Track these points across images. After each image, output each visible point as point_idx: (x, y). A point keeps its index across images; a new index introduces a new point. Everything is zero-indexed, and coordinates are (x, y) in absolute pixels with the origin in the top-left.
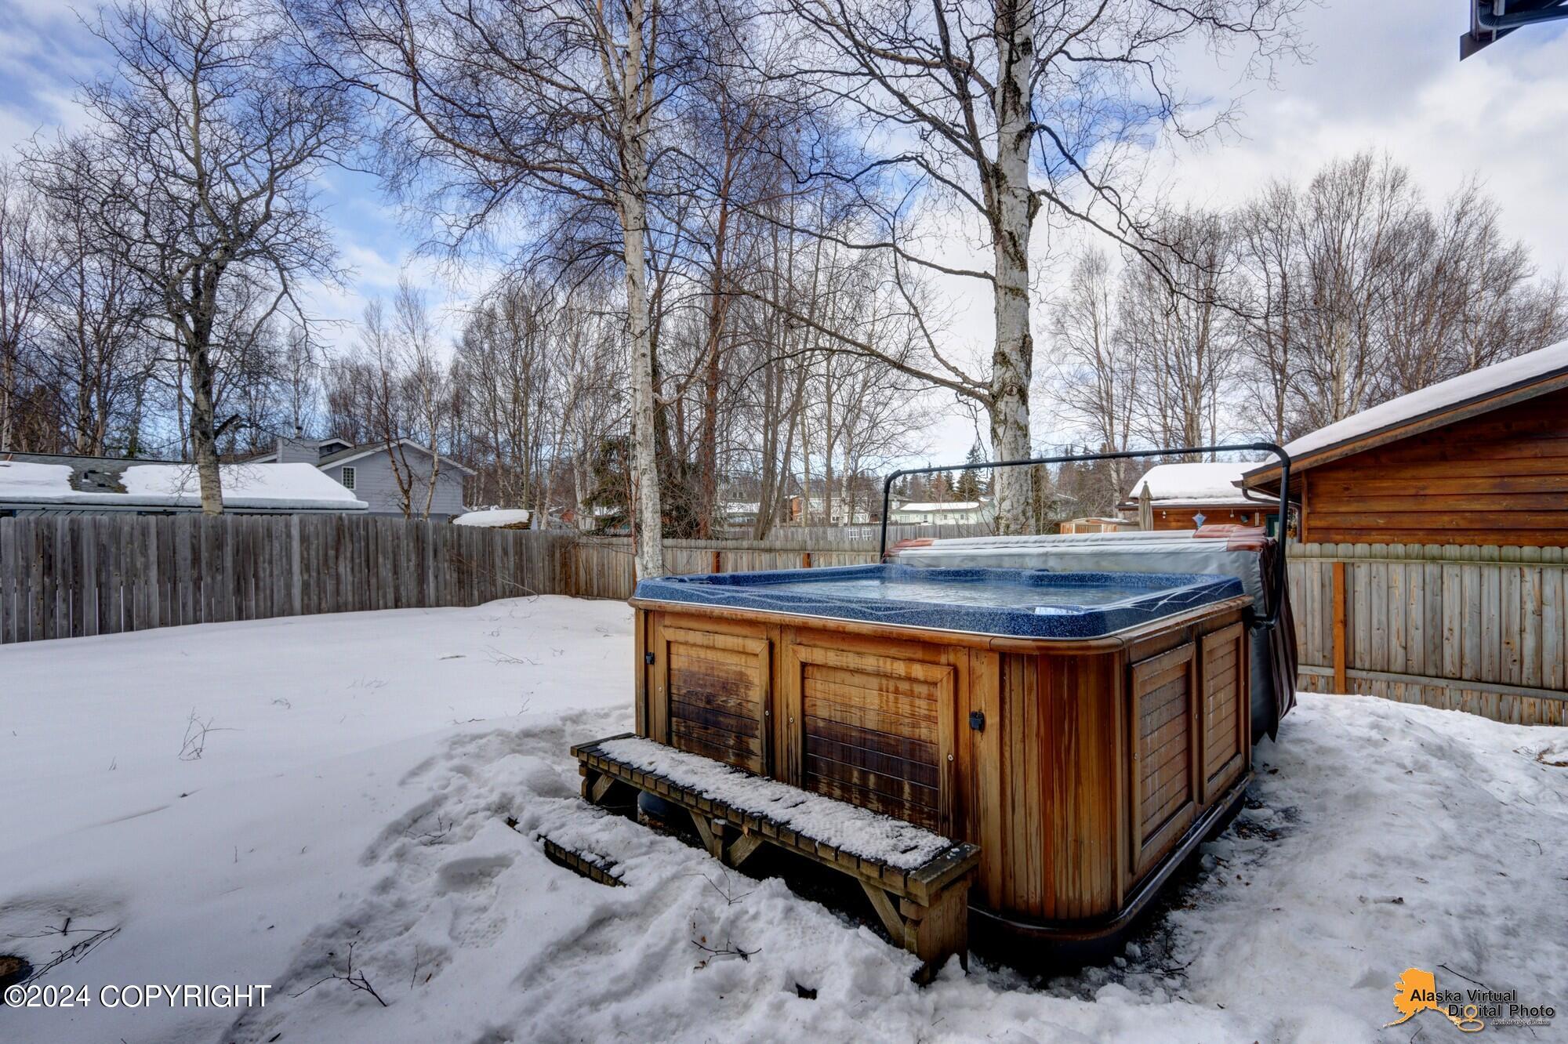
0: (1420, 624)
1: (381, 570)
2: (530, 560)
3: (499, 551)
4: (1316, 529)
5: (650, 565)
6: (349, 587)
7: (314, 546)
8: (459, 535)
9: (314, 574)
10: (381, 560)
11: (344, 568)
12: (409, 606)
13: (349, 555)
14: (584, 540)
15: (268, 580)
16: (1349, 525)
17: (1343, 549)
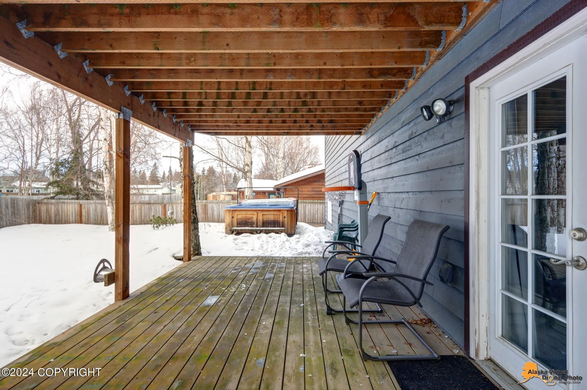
2: (18, 210)
16: (292, 196)
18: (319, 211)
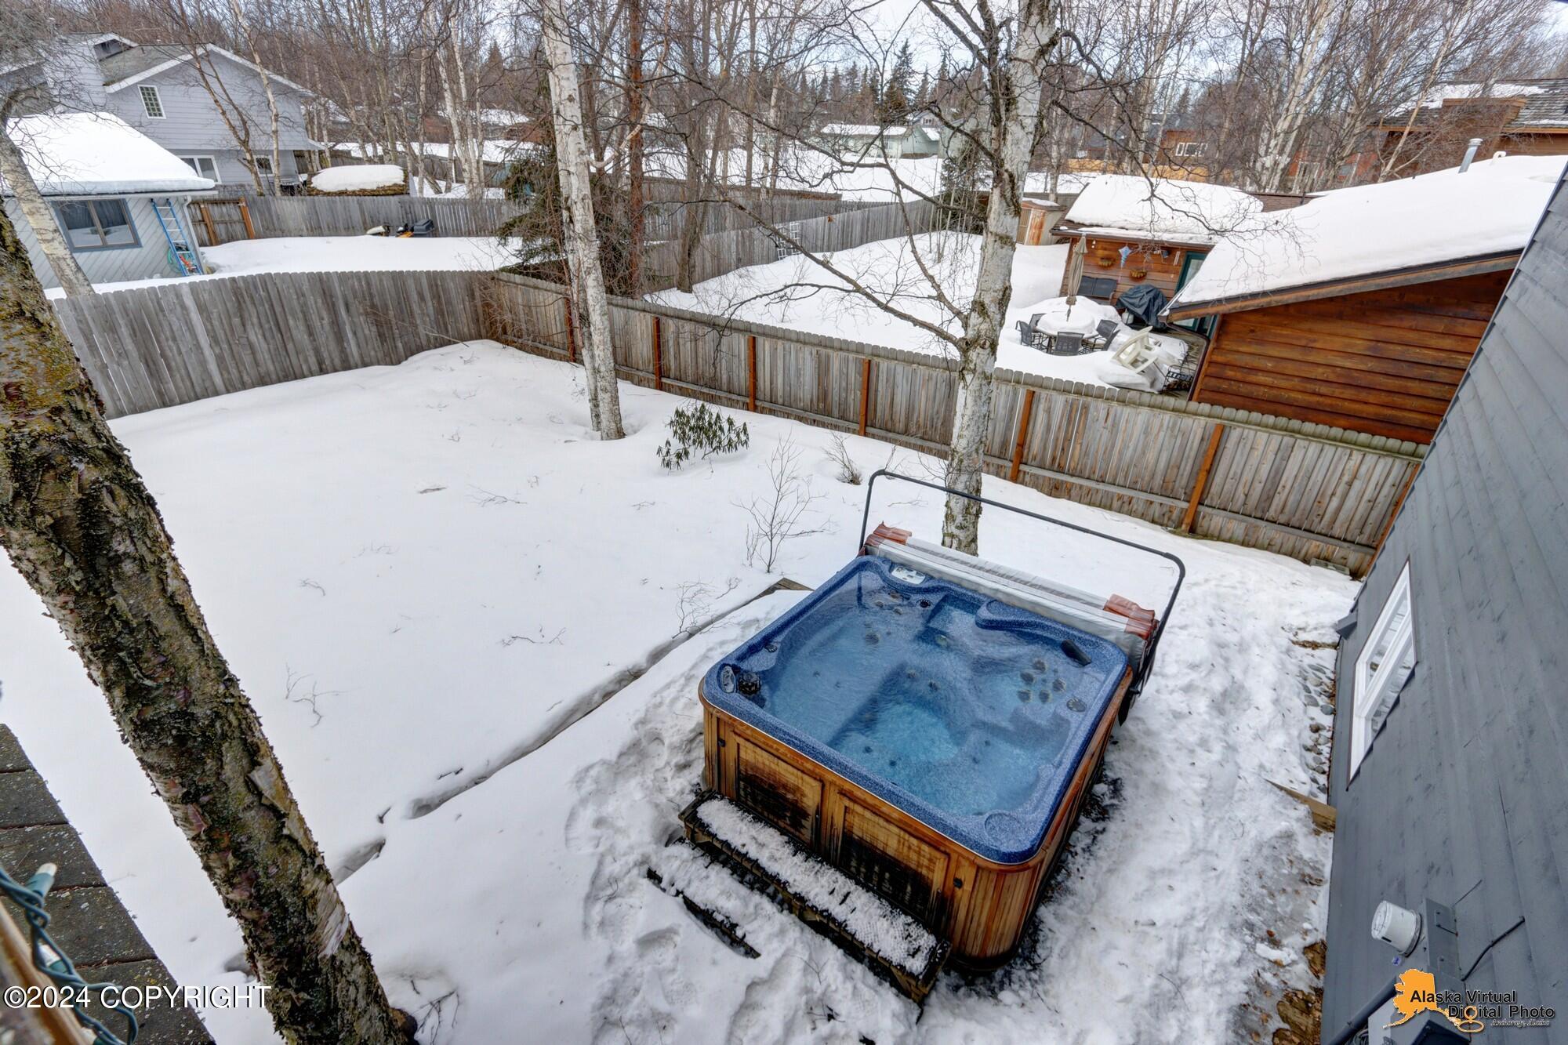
0: (1264, 480)
1: (294, 332)
2: (449, 302)
3: (414, 297)
4: (1216, 363)
5: (603, 369)
6: (267, 356)
7: (215, 315)
8: (368, 284)
9: (225, 346)
10: (291, 322)
11: (255, 336)
12: (335, 370)
13: (255, 320)
14: (504, 276)
15: (178, 358)
16: (1243, 364)
17: (1228, 412)
18: (1357, 484)
